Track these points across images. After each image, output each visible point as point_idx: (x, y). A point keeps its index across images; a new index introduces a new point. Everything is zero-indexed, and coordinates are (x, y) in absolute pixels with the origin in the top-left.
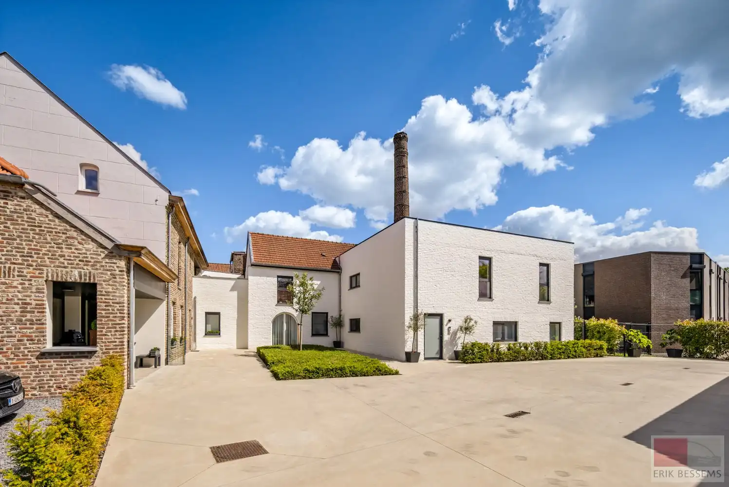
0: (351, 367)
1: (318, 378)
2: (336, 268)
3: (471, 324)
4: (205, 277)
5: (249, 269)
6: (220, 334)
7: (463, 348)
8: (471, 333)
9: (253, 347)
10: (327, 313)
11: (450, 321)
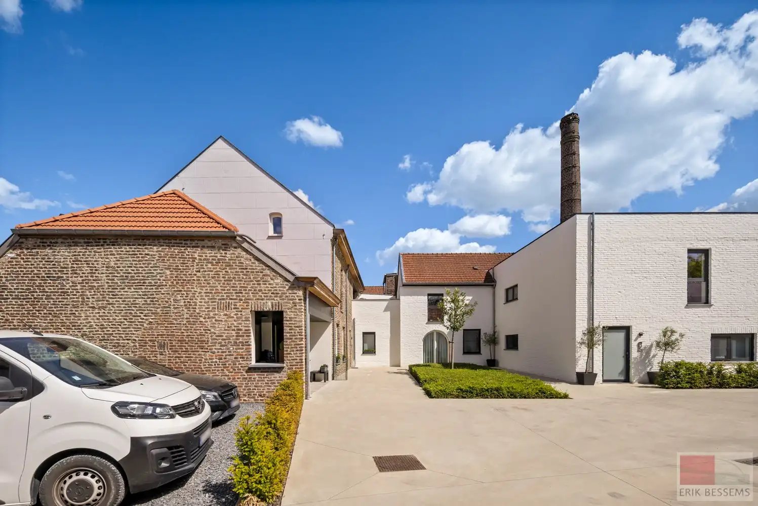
0: (508, 388)
1: (472, 398)
2: (490, 281)
3: (673, 338)
4: (362, 300)
5: (401, 290)
6: (375, 353)
7: (662, 369)
8: (675, 350)
9: (405, 365)
10: (479, 330)
11: (640, 335)
